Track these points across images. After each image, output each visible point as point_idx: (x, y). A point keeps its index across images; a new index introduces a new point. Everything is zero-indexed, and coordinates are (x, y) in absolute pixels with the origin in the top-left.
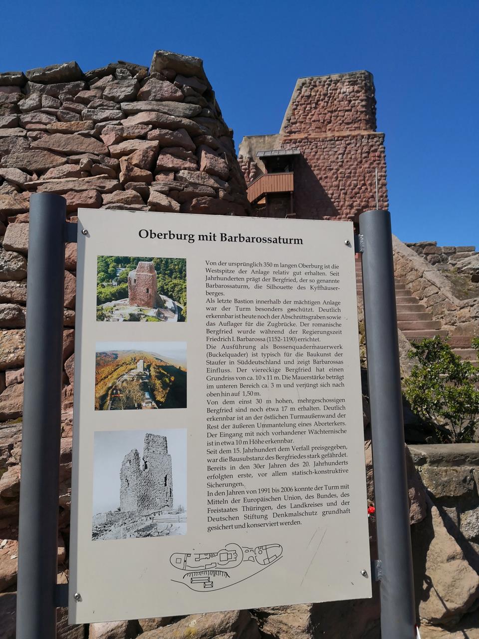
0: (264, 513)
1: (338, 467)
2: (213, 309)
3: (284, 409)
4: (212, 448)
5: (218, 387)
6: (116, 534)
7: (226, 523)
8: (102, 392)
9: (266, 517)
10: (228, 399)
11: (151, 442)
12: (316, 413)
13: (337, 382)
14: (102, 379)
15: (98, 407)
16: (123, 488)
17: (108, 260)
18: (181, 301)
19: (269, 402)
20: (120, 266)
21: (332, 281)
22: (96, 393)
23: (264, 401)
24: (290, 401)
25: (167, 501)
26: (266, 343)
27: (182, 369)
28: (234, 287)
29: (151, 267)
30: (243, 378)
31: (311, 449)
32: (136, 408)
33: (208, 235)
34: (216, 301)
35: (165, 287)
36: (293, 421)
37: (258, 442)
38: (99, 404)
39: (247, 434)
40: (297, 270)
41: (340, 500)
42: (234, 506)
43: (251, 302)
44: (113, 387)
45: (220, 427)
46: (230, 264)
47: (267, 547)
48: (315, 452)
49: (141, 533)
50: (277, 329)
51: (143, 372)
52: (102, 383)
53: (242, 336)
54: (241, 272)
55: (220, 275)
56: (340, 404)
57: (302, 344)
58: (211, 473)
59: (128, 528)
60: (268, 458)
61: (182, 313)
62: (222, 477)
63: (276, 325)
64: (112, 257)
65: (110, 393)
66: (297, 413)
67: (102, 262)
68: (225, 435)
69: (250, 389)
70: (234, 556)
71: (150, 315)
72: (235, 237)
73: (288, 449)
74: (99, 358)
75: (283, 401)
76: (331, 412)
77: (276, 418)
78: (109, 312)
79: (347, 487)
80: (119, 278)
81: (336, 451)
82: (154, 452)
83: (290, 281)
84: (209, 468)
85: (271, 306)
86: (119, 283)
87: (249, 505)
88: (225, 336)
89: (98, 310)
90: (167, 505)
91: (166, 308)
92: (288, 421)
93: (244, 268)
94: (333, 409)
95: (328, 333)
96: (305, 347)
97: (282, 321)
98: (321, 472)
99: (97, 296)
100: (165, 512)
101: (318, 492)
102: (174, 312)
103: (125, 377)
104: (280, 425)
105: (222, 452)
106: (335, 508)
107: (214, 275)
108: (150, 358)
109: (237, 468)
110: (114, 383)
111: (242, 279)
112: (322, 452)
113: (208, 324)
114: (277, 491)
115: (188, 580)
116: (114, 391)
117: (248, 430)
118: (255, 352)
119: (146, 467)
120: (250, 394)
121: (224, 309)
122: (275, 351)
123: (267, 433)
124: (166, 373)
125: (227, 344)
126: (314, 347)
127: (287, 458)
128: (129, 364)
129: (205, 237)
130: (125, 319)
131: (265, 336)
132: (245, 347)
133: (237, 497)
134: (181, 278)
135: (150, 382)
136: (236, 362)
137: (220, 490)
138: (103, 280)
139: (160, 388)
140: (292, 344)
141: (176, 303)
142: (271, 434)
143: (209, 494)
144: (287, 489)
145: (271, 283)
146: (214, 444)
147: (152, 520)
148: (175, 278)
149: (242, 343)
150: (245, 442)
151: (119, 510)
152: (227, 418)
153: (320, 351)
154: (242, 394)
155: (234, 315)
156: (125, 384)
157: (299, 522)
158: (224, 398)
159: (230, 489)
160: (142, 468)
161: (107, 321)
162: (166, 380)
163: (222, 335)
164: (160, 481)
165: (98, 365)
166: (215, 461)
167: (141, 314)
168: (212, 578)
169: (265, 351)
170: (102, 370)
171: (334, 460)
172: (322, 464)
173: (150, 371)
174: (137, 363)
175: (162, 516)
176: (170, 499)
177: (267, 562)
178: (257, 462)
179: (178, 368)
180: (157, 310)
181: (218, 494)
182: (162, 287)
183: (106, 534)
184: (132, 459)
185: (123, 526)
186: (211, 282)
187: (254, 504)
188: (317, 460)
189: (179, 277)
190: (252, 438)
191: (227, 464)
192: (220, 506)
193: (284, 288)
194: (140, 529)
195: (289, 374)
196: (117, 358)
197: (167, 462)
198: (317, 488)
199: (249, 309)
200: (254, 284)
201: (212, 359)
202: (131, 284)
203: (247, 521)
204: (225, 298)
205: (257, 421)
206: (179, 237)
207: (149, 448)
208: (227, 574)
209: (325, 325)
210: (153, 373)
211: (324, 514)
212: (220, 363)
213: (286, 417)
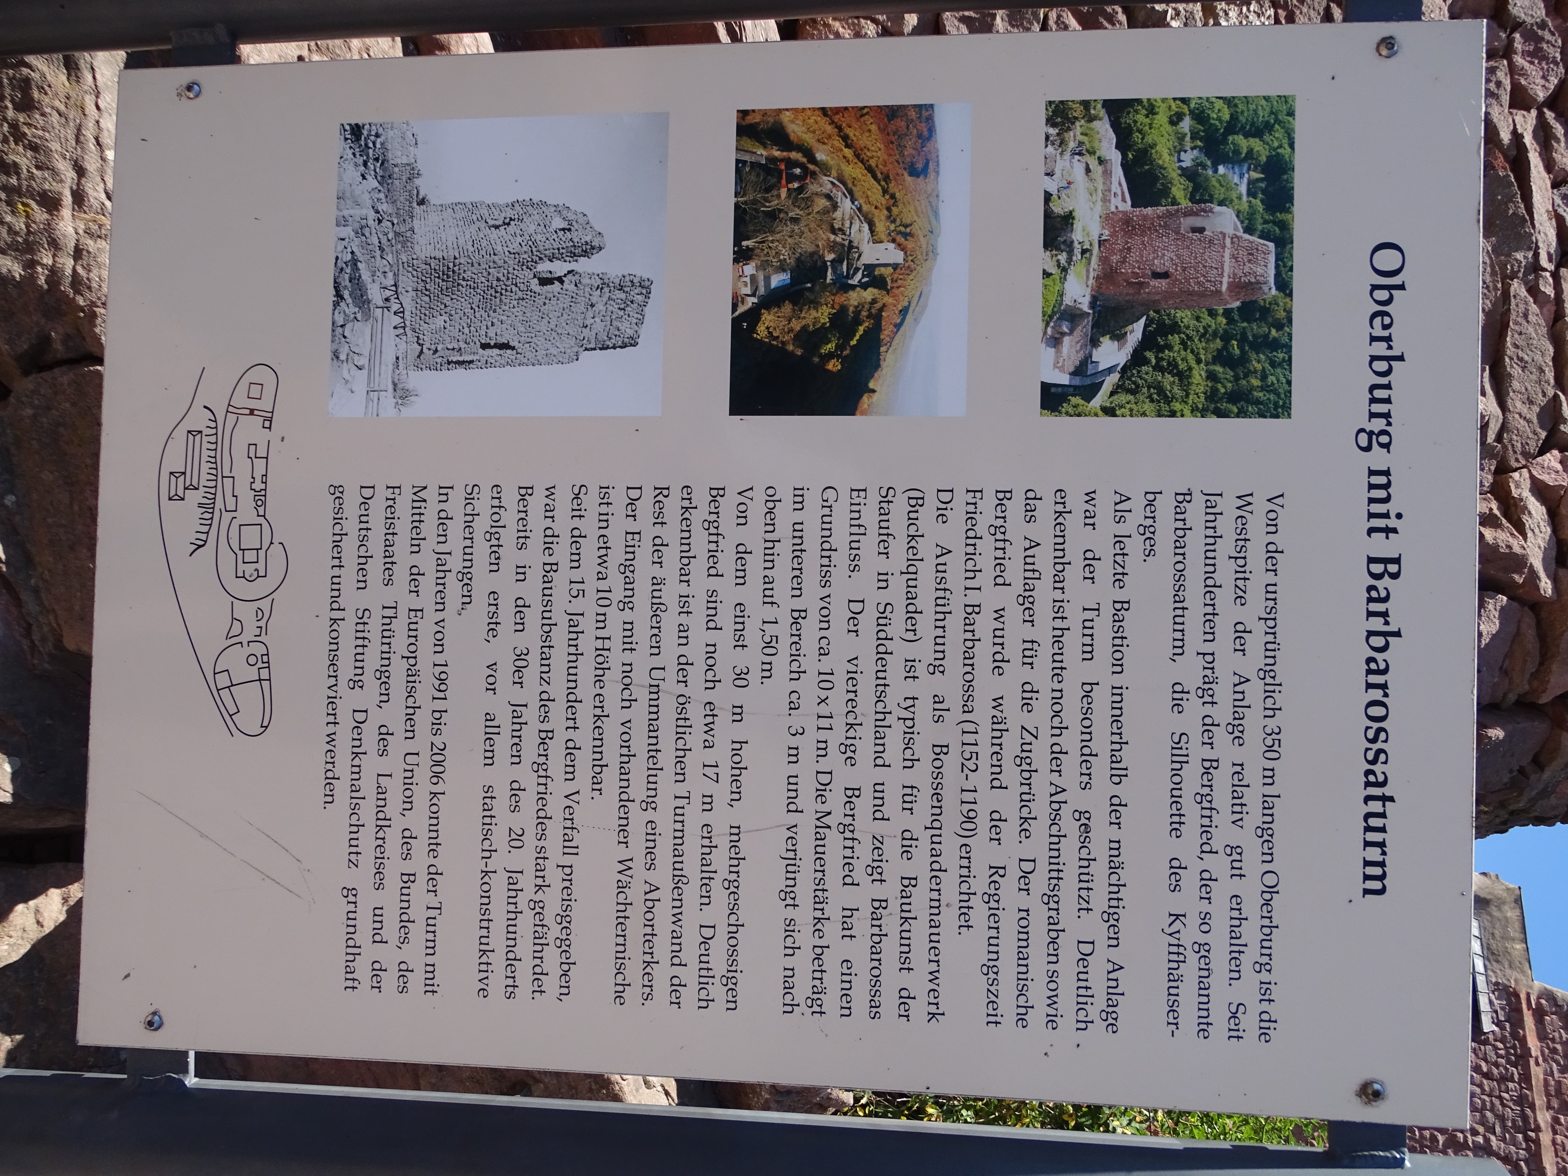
0: (369, 678)
1: (498, 959)
2: (1089, 516)
3: (710, 771)
4: (591, 501)
5: (797, 528)
6: (352, 192)
7: (350, 545)
8: (796, 130)
9: (356, 683)
10: (755, 565)
11: (623, 296)
12: (692, 893)
13: (803, 989)
14: (840, 128)
15: (750, 119)
16: (485, 212)
17: (1279, 132)
18: (1122, 398)
19: (738, 714)
20: (1255, 175)
21: (1204, 1007)
22: (795, 110)
23: (740, 697)
24: (737, 795)
25: (436, 351)
26: (956, 714)
27: (865, 398)
28: (1178, 600)
29: (1254, 286)
30: (825, 620)
31: (567, 860)
32: (737, 242)
33: (1393, 507)
34: (1121, 529)
35: (1174, 339)
36: (665, 803)
37: (602, 668)
38: (758, 124)
39: (629, 627)
40: (1252, 863)
41: (389, 956)
42: (401, 574)
43: (1118, 666)
44: (811, 167)
45: (658, 530)
46: (1270, 590)
47: (266, 684)
48: (554, 876)
49: (348, 271)
50: (1008, 763)
51: (860, 264)
52: (829, 129)
53: (984, 624)
54: (1241, 632)
55: (1226, 547)
56: (717, 991)
57: (950, 858)
58: (510, 498)
59: (366, 231)
60: (545, 701)
61: (1075, 400)
62: (493, 534)
63: (1024, 759)
64: (1292, 146)
65: (795, 155)
66: (694, 817)
67: (1272, 113)
68: (630, 550)
69: (784, 647)
70: (249, 569)
71: (1067, 285)
72: (1385, 614)
73: (570, 774)
74: (913, 114)
75: (739, 768)
76: (690, 953)
77: (680, 736)
78: (1081, 144)
79: (431, 989)
80: (1210, 172)
81: (552, 957)
82: (592, 306)
83: (1206, 830)
84: (526, 492)
85: (1101, 743)
86: (1189, 174)
87: (400, 626)
88: (986, 560)
89: (1086, 104)
90: (421, 352)
91: (1095, 343)
92: (666, 781)
93: (1256, 642)
94: (703, 959)
95: (990, 969)
96: (937, 872)
97: (1041, 784)
98: (486, 895)
99: (1139, 101)
100: (403, 346)
101: (422, 877)
102: (1079, 371)
103: (846, 206)
104: (654, 751)
105: (577, 537)
106: (363, 936)
107: (1226, 526)
108: (911, 287)
109: (521, 589)
110: (825, 169)
111: (1210, 635)
112: (552, 900)
113: (1032, 498)
114: (437, 727)
115: (199, 420)
116: (798, 171)
117: (642, 634)
118: (921, 670)
119: (545, 282)
120: (768, 645)
121: (1090, 559)
122: (923, 749)
123: (629, 703)
124: (853, 342)
125: (955, 564)
126: (936, 906)
127: (541, 768)
128: (889, 217)
129: (1381, 494)
130: (1055, 197)
131: (983, 714)
132: (940, 632)
133: (428, 585)
134: (1212, 396)
135: (825, 287)
136: (884, 597)
137: (456, 528)
138: (1199, 116)
139: (804, 322)
140: (952, 819)
141: (1115, 377)
142: (626, 715)
143: (445, 491)
144: (438, 763)
145: (1197, 752)
146: (604, 509)
147: (380, 303)
148: (1212, 376)
149: (955, 623)
150: (602, 621)
151: (422, 202)
152: (687, 557)
153: (920, 931)
154: (770, 613)
155: (1065, 597)
156: (822, 203)
157: (330, 798)
158: (757, 546)
159: (455, 563)
160: (544, 267)
161: (1047, 138)
162: (829, 342)
163: (987, 546)
164: (498, 328)
165: (892, 113)
166: (549, 512)
167: (1070, 253)
168: (194, 497)
169: (924, 711)
170: (874, 128)
171: (525, 948)
172: (512, 901)
173: (864, 286)
174: (893, 241)
175: (389, 334)
176: (439, 360)
177: (223, 680)
178: (534, 658)
179: (871, 385)
180: (1085, 308)
181: (443, 520)
182: (1175, 328)
183: (356, 165)
184: (574, 235)
185: (372, 215)
186: (1195, 513)
187: (400, 644)
188: (527, 882)
189: (1214, 391)
190: (616, 644)
191: (534, 556)
192: (403, 526)
193: (1176, 801)
194: (358, 269)
195: (836, 800)
196: (911, 175)
197: (554, 351)
198: (434, 875)
199: (1088, 654)
200: (1193, 680)
201: (899, 508)
202: (1186, 215)
203: (351, 618)
204: (1134, 562)
205: (672, 667)
206: (1379, 394)
207: (606, 290)
208: (200, 546)
209: (1022, 958)
210: (854, 298)
211: (350, 892)
212: (885, 536)
213: (681, 776)
